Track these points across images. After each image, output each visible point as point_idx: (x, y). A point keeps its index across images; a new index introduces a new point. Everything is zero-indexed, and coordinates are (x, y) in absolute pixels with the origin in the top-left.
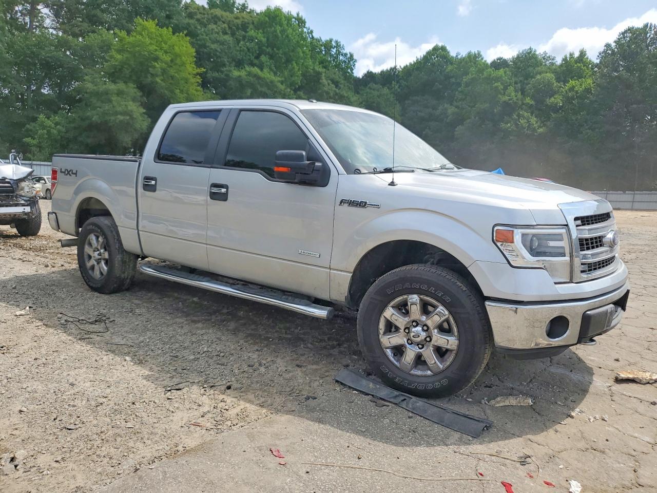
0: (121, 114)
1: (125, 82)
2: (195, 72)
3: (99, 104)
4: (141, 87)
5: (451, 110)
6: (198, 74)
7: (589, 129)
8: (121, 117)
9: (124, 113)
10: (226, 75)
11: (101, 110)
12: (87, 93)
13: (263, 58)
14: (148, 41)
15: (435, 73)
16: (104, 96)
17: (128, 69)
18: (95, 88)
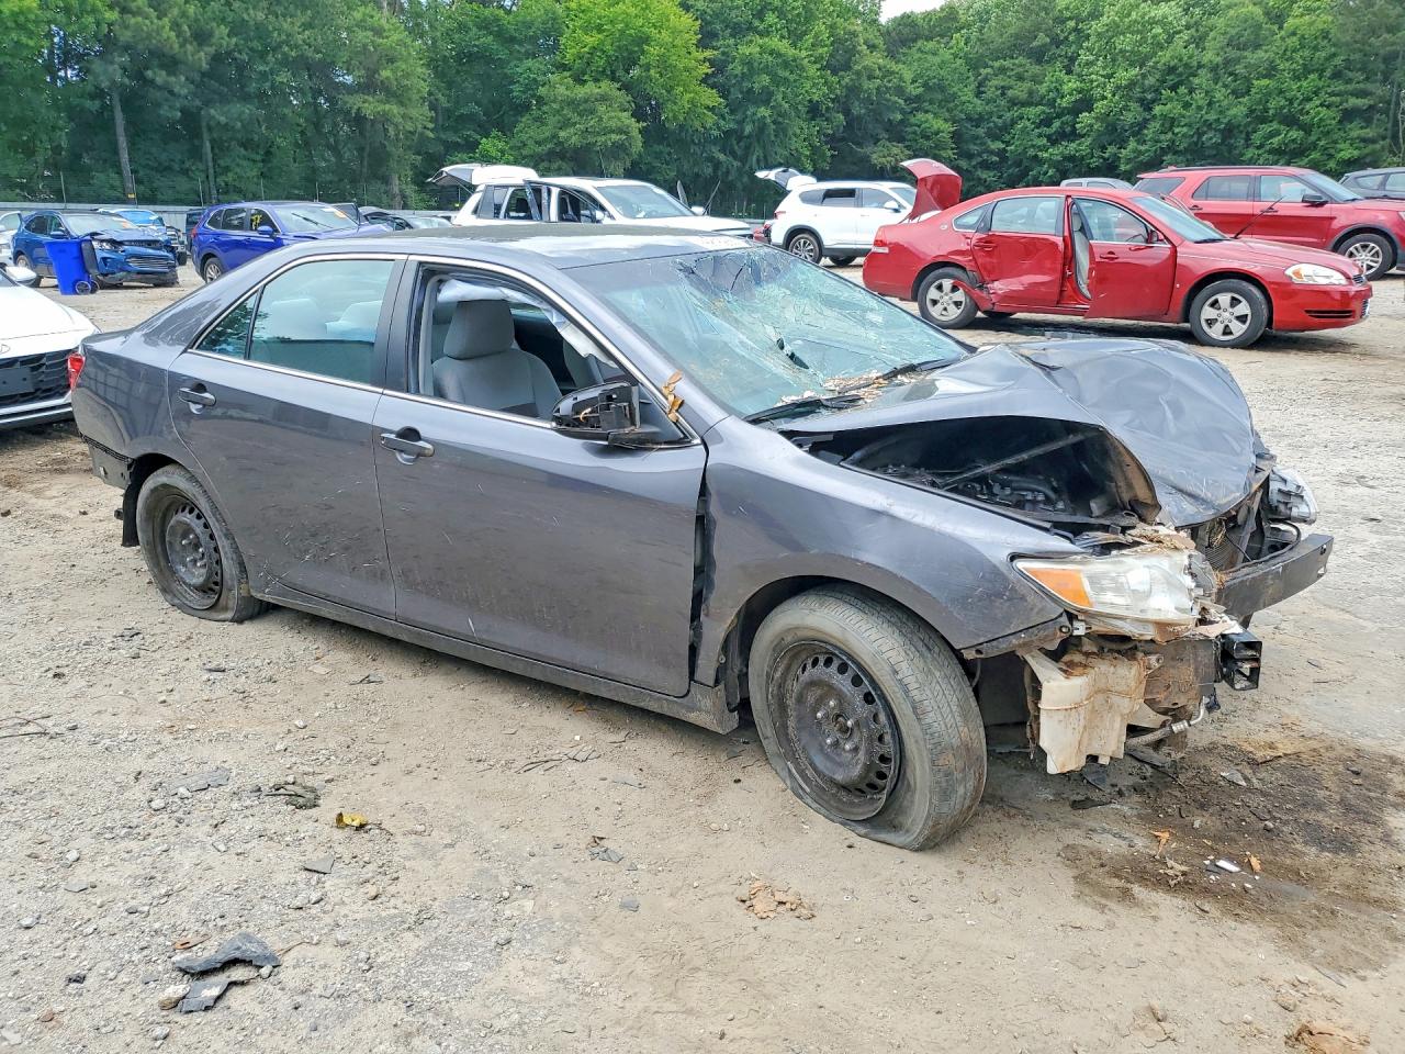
0: (613, 132)
1: (596, 80)
2: (701, 57)
3: (576, 118)
4: (626, 87)
5: (1071, 84)
6: (705, 60)
7: (1322, 105)
8: (614, 137)
9: (620, 131)
10: (723, 53)
11: (582, 127)
12: (554, 101)
13: (771, 18)
14: (633, 11)
15: (1037, 15)
16: (584, 108)
17: (601, 58)
18: (568, 93)
